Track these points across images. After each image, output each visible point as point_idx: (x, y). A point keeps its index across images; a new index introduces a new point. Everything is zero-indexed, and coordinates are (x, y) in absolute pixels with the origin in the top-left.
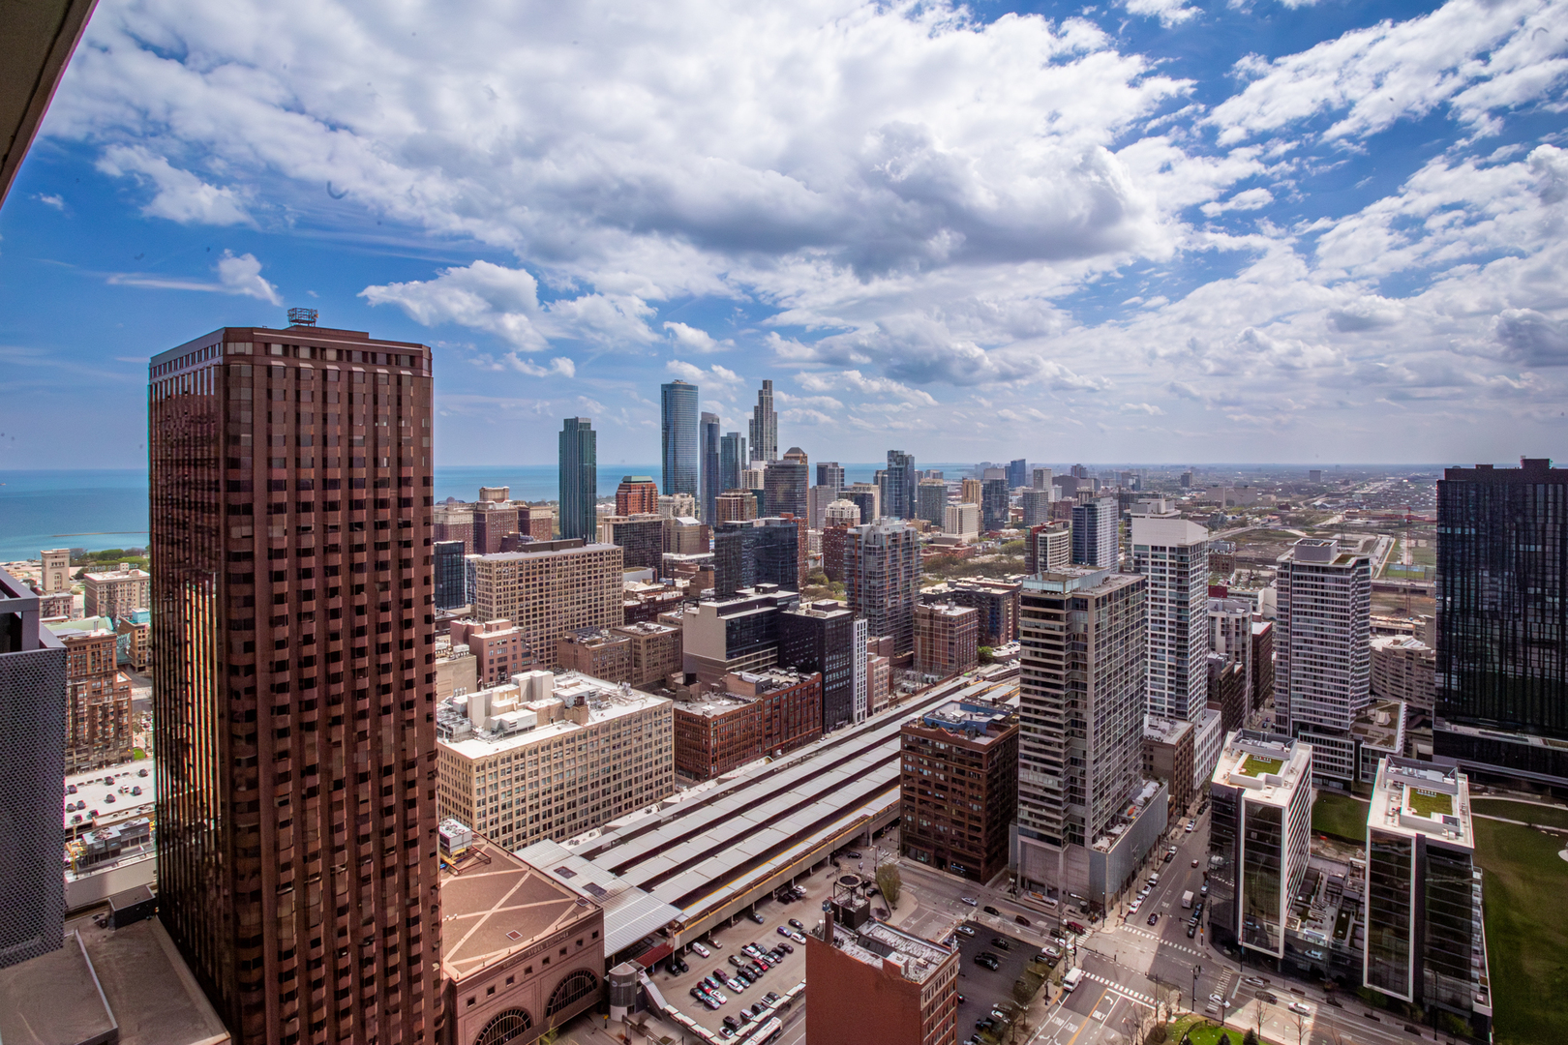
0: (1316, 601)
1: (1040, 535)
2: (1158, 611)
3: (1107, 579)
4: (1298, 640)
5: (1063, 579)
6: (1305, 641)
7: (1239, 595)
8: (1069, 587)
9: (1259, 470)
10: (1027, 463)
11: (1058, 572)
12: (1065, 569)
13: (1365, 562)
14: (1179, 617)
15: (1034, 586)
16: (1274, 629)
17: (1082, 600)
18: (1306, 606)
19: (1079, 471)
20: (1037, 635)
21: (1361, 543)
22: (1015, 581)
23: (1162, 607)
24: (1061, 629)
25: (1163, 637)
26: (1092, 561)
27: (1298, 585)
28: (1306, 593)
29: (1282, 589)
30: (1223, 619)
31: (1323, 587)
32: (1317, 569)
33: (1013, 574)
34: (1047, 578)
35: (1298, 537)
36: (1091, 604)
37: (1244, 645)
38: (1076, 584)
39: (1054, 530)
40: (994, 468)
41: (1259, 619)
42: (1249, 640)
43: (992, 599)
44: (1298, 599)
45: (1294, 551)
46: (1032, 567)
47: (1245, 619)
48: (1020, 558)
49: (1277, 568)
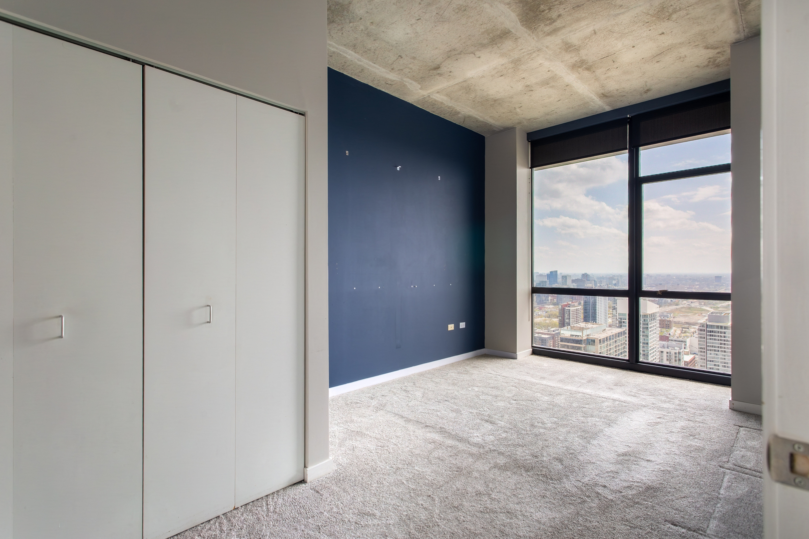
1: (566, 308)
3: (604, 330)
4: (711, 365)
5: (582, 329)
6: (715, 365)
7: (675, 341)
8: (586, 333)
10: (558, 272)
11: (579, 326)
12: (583, 325)
14: (643, 351)
15: (566, 333)
16: (697, 359)
17: (592, 340)
18: (715, 347)
19: (585, 276)
22: (553, 331)
26: (594, 319)
27: (710, 335)
28: (715, 339)
29: (701, 337)
30: (667, 353)
31: (725, 337)
32: (721, 327)
33: (552, 328)
34: (573, 328)
35: (708, 311)
36: (597, 342)
38: (588, 332)
39: (574, 306)
40: (541, 275)
41: (687, 354)
42: (683, 364)
43: (542, 340)
44: (710, 343)
45: (707, 318)
46: (563, 324)
47: (679, 353)
48: (556, 320)
49: (697, 327)
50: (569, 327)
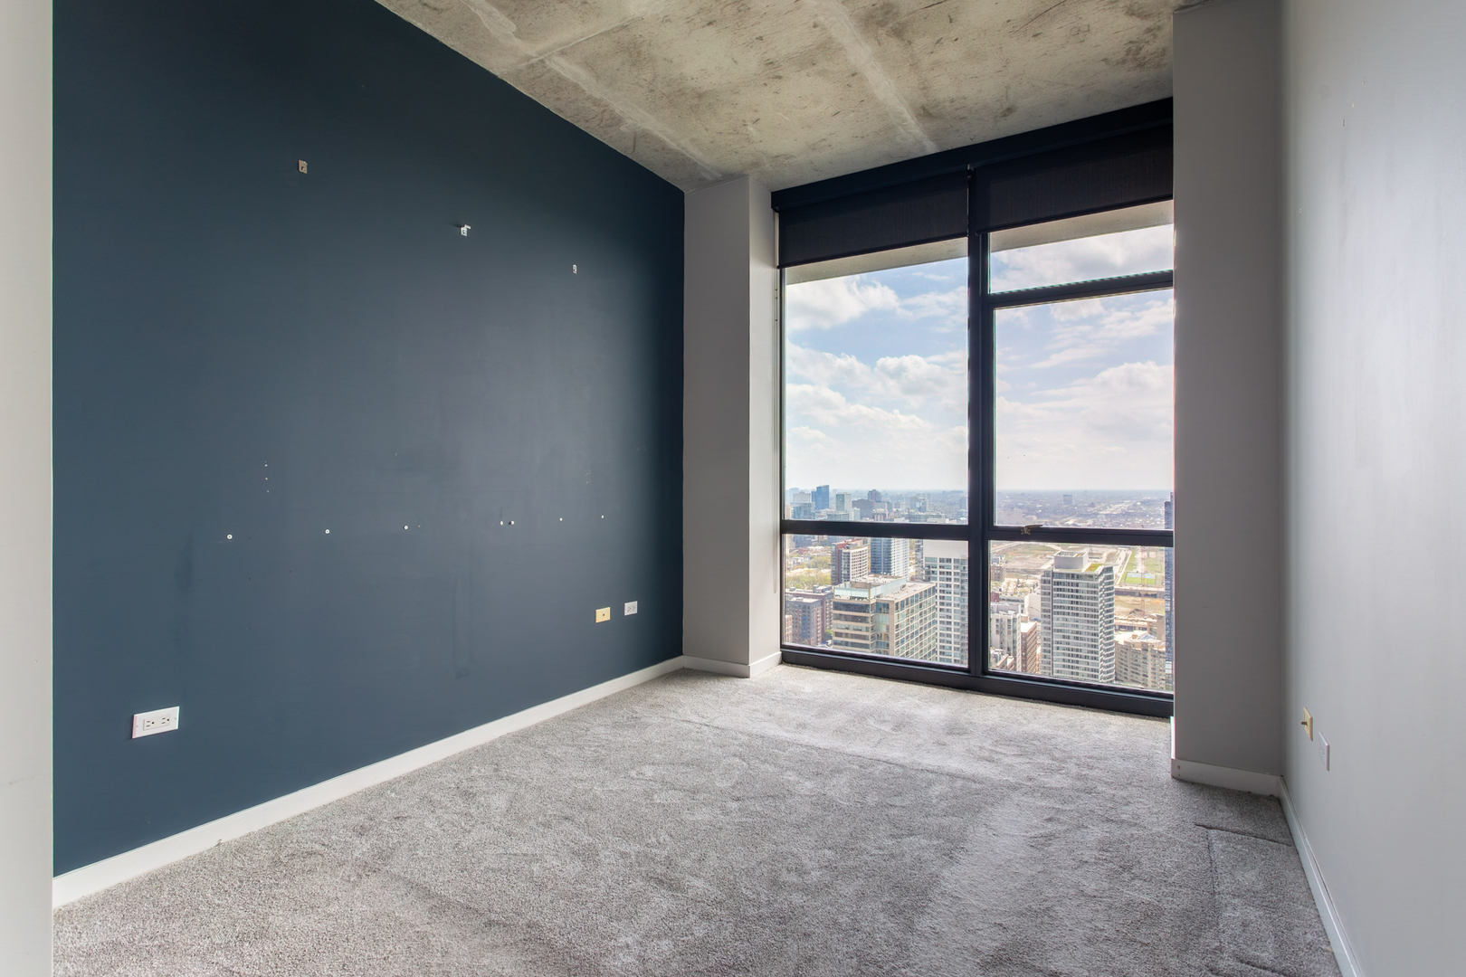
0: (1072, 602)
1: (844, 551)
2: (945, 614)
3: (904, 586)
4: (1058, 636)
5: (868, 586)
6: (1064, 637)
7: (1009, 600)
8: (874, 592)
9: (1023, 494)
10: (831, 489)
11: (864, 581)
12: (870, 579)
13: (1110, 569)
14: (962, 619)
15: (843, 593)
16: (1039, 628)
17: (884, 605)
18: (1064, 608)
19: (874, 495)
20: (847, 635)
21: (1105, 555)
22: (823, 591)
23: (948, 611)
24: (867, 629)
25: (949, 636)
26: (888, 570)
27: (1058, 590)
28: (1064, 596)
29: (1045, 594)
30: (997, 620)
31: (1077, 591)
32: (1073, 576)
33: (820, 585)
34: (854, 586)
35: (1055, 551)
36: (892, 607)
37: (1014, 642)
38: (878, 591)
39: (856, 547)
40: (802, 493)
41: (1025, 620)
42: (1019, 637)
43: (805, 607)
44: (1058, 602)
45: (1052, 561)
46: (837, 579)
47: (1014, 620)
48: (827, 572)
49: (1039, 577)
50: (848, 583)
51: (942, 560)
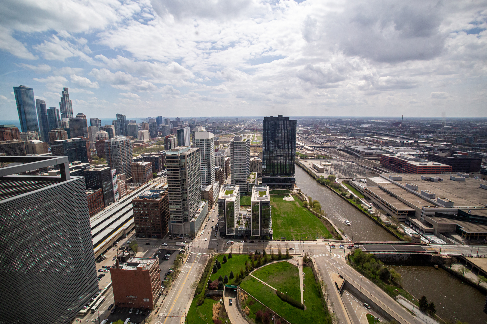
0: (239, 151)
1: (168, 138)
3: (189, 149)
4: (235, 161)
5: (177, 151)
6: (237, 161)
7: (221, 151)
9: (224, 118)
10: (162, 117)
11: (176, 149)
12: (178, 148)
13: (249, 140)
14: (208, 158)
15: (169, 154)
16: (230, 159)
17: (183, 156)
18: (237, 152)
19: (178, 119)
20: (171, 167)
21: (247, 136)
22: (162, 153)
23: (203, 156)
24: (178, 165)
25: (204, 164)
26: (183, 144)
27: (235, 147)
28: (237, 149)
29: (231, 148)
30: (218, 158)
31: (240, 147)
32: (239, 143)
33: (161, 151)
34: (173, 151)
36: (186, 156)
37: (223, 164)
38: (181, 152)
39: (172, 137)
40: (152, 119)
41: (226, 157)
42: (224, 162)
43: (156, 158)
44: (235, 151)
45: (233, 139)
46: (167, 148)
47: (223, 157)
48: (163, 146)
49: (230, 143)
50: (171, 150)
51: (201, 140)
